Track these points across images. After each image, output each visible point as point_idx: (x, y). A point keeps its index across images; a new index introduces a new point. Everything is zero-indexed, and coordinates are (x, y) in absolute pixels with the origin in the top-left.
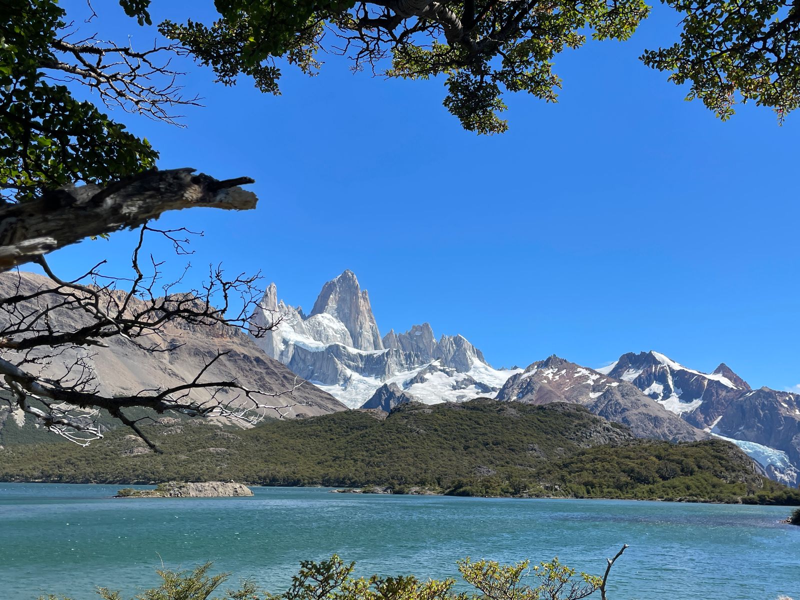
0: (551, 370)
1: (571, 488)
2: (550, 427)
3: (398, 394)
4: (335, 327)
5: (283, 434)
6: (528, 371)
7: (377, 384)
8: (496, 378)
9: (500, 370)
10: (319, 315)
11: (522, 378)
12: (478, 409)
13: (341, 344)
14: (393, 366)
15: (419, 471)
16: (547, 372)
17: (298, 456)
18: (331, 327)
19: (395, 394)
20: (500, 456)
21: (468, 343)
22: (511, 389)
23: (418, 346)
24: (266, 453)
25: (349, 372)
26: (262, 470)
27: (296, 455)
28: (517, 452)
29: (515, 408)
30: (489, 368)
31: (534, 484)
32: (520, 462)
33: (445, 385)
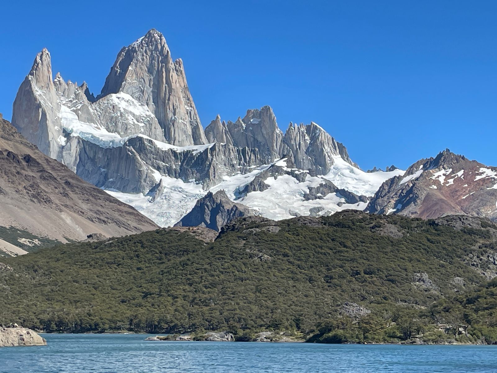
0: (443, 171)
1: (480, 331)
2: (444, 248)
3: (227, 207)
4: (137, 113)
5: (69, 261)
6: (410, 172)
7: (198, 192)
8: (365, 182)
9: (371, 172)
10: (114, 96)
11: (402, 182)
12: (344, 226)
13: (145, 137)
14: (221, 168)
15: (263, 311)
16: (436, 175)
17: (94, 291)
18: (131, 112)
19: (223, 207)
20: (376, 289)
21: (327, 134)
22: (385, 198)
23: (255, 140)
24: (48, 288)
25: (157, 176)
26: (44, 311)
27: (90, 291)
28: (399, 285)
29: (395, 224)
30: (355, 169)
31: (430, 325)
32: (403, 297)
33: (293, 193)
